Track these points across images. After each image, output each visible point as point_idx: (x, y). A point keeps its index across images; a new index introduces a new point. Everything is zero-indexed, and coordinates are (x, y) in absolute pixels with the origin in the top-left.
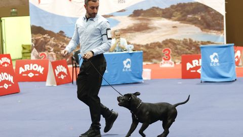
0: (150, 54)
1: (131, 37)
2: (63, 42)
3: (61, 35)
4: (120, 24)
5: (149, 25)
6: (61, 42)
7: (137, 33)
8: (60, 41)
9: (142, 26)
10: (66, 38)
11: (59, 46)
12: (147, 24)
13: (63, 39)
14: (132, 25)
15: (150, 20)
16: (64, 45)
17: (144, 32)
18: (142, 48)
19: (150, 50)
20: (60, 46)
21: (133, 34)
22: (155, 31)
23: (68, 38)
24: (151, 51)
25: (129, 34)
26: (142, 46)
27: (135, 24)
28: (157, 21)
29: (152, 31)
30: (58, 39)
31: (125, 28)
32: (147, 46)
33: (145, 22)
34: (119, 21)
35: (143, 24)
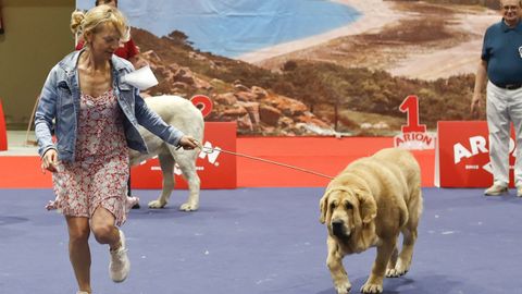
0: (449, 107)
1: (393, 58)
2: (181, 64)
3: (177, 44)
4: (359, 20)
5: (449, 27)
6: (174, 65)
7: (409, 48)
8: (172, 61)
9: (427, 28)
10: (191, 54)
11: (166, 75)
12: (441, 23)
13: (182, 55)
14: (398, 24)
15: (451, 12)
16: (183, 72)
17: (429, 47)
18: (424, 91)
19: (446, 96)
20: (171, 75)
21: (400, 50)
22: (464, 44)
23: (198, 52)
24: (452, 99)
25: (388, 49)
26: (426, 84)
27: (404, 22)
28: (471, 17)
29: (456, 45)
30: (164, 55)
31: (377, 32)
32: (439, 85)
33: (436, 16)
34: (359, 10)
35: (429, 24)
